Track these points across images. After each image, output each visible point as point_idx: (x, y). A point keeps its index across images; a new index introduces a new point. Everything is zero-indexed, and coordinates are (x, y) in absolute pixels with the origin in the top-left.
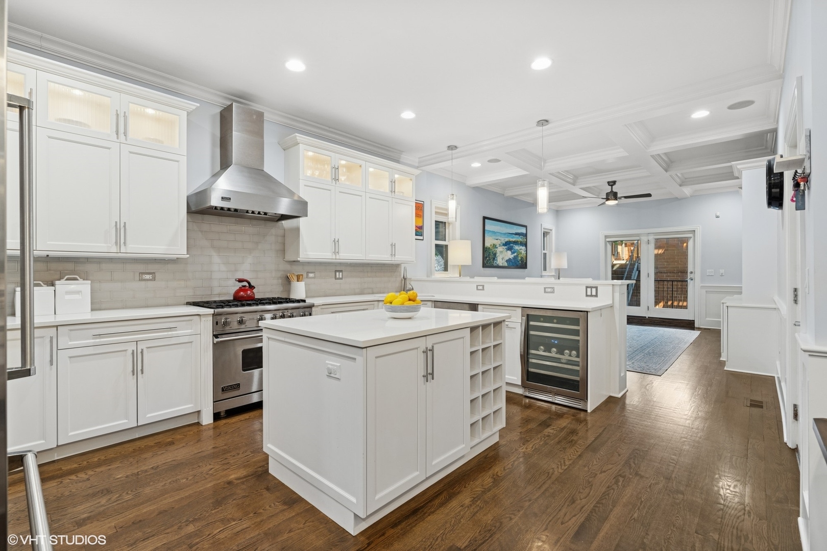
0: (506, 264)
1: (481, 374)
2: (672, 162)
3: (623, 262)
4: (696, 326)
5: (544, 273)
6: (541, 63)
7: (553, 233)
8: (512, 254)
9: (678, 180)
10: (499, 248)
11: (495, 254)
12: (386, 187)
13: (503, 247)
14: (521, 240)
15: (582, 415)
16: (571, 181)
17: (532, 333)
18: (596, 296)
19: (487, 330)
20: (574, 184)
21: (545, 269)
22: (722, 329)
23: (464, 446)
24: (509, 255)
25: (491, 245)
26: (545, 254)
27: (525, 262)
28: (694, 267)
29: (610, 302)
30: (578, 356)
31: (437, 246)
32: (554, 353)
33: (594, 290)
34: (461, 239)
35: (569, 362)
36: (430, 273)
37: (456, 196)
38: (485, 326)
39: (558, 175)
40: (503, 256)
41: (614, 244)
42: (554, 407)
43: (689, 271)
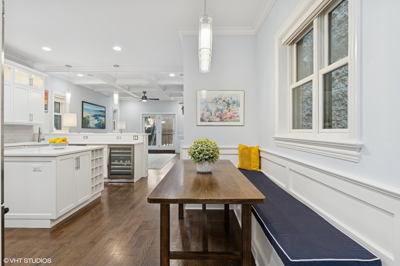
0: (94, 126)
1: (95, 168)
2: (166, 88)
3: (150, 126)
4: (175, 152)
5: (114, 131)
6: (117, 48)
7: (119, 111)
8: (98, 121)
9: (169, 94)
10: (91, 118)
11: (89, 121)
12: (27, 82)
13: (93, 117)
14: (102, 114)
15: (132, 184)
16: (128, 89)
17: (112, 155)
18: (137, 139)
19: (97, 152)
20: (129, 90)
21: (114, 129)
22: (180, 152)
23: (89, 195)
24: (96, 122)
25: (86, 116)
26: (114, 122)
27: (104, 125)
28: (175, 129)
29: (142, 141)
30: (131, 162)
31: (55, 115)
32: (121, 162)
33: (137, 137)
34: (69, 113)
35: (128, 165)
36: (51, 131)
37: (71, 91)
38: (96, 150)
39: (123, 87)
40: (93, 122)
41: (146, 118)
42: (121, 184)
43: (173, 131)
